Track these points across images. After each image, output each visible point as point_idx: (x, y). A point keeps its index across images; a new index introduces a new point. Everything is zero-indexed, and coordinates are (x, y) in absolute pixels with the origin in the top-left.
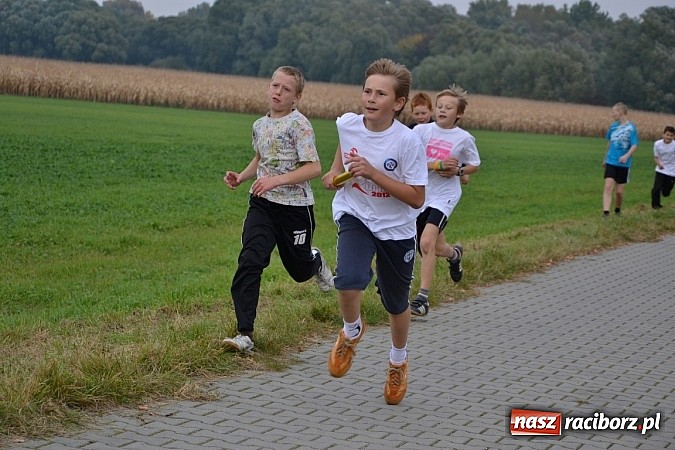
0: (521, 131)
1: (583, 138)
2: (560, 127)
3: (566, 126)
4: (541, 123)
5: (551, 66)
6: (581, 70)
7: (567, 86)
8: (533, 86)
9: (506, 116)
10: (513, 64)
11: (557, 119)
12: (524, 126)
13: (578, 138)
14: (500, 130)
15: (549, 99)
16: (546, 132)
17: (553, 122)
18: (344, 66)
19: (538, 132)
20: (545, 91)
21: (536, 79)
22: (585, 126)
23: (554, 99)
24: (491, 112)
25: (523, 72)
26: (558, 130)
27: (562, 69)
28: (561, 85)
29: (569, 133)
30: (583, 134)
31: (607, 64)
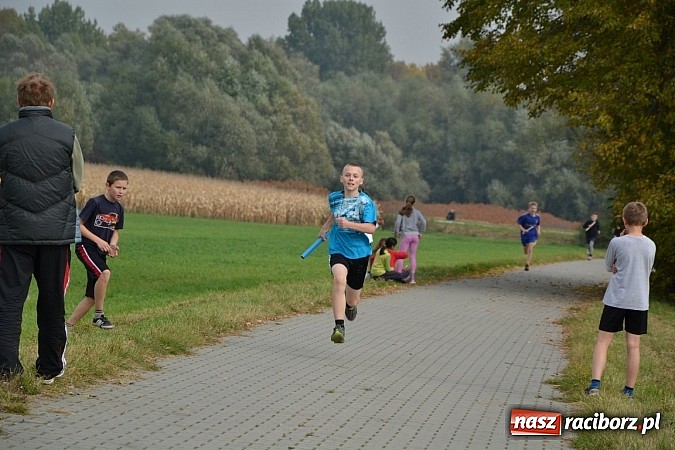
6: (72, 112)
31: (105, 102)
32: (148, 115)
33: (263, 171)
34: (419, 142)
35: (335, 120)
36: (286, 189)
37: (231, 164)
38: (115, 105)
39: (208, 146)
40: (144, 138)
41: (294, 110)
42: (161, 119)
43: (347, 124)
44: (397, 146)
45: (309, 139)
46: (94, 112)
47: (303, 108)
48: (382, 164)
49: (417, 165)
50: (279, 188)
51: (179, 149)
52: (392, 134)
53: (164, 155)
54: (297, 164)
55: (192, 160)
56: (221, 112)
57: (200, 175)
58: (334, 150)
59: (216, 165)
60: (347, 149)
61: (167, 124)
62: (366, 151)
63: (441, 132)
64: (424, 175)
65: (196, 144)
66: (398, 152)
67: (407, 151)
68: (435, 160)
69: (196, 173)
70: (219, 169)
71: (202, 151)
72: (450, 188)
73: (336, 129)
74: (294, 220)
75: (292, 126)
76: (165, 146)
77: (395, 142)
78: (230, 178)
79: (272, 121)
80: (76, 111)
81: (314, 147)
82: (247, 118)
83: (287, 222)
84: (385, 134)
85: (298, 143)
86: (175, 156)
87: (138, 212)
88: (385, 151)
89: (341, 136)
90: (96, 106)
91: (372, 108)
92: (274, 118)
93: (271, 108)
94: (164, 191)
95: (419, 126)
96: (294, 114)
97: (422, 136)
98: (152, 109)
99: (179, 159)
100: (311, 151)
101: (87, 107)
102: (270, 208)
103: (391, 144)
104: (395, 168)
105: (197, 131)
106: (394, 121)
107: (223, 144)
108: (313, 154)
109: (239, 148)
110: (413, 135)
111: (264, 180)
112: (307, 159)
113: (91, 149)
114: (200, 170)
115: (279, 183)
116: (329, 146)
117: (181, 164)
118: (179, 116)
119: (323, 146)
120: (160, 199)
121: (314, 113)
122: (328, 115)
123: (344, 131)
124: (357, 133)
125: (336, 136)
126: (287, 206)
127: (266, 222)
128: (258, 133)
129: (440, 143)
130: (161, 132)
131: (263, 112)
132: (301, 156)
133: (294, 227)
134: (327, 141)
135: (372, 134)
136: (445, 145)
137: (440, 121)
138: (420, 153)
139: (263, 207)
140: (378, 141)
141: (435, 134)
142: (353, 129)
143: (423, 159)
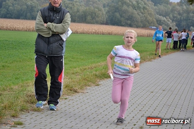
0: (84, 33)
1: (103, 35)
2: (96, 32)
3: (98, 32)
4: (90, 31)
5: (91, 13)
6: (101, 14)
7: (97, 19)
8: (86, 19)
9: (79, 29)
10: (79, 12)
11: (95, 30)
12: (85, 32)
13: (102, 35)
14: (77, 33)
15: (91, 23)
16: (91, 34)
17: (93, 31)
18: (24, 14)
19: (89, 34)
20: (90, 21)
21: (87, 17)
22: (104, 31)
23: (93, 23)
24: (74, 28)
25: (82, 15)
26: (95, 33)
27: (95, 14)
28: (95, 19)
29: (99, 34)
30: (103, 34)
31: (108, 12)
32: (117, 15)
33: (142, 25)
34: (175, 19)
35: (158, 14)
36: (147, 29)
37: (135, 24)
38: (110, 13)
39: (130, 20)
40: (116, 19)
41: (148, 12)
42: (120, 15)
43: (160, 15)
44: (171, 19)
45: (152, 18)
46: (106, 14)
47: (150, 12)
48: (168, 24)
49: (175, 23)
50: (145, 29)
51: (124, 22)
52: (169, 17)
53: (121, 23)
54: (149, 24)
55: (127, 24)
56: (133, 13)
57: (129, 27)
58: (157, 21)
59: (132, 25)
60: (160, 21)
61: (121, 16)
62: (164, 21)
63: (180, 16)
64: (177, 25)
65: (128, 20)
66: (171, 21)
67: (173, 21)
68: (179, 22)
69: (128, 27)
70: (133, 25)
71: (129, 22)
72: (182, 28)
73: (158, 16)
74: (149, 36)
75: (148, 16)
76: (121, 21)
77: (170, 19)
78: (135, 27)
79: (144, 15)
80: (102, 14)
81: (153, 20)
82: (139, 14)
83: (147, 37)
84: (168, 17)
85: (149, 19)
86: (123, 23)
87: (115, 35)
88: (168, 21)
89: (159, 18)
90: (107, 13)
91: (165, 12)
92: (145, 15)
93: (144, 13)
94: (120, 31)
95: (175, 15)
96: (148, 13)
97: (176, 17)
98: (118, 13)
99: (124, 24)
100: (152, 21)
101: (105, 13)
102: (143, 33)
103: (169, 19)
104: (170, 24)
105: (128, 18)
106: (170, 14)
107: (133, 20)
108: (153, 22)
109: (137, 21)
110: (174, 17)
111: (142, 27)
112: (151, 23)
113: (105, 22)
114: (128, 26)
115: (145, 28)
116: (156, 20)
117: (125, 24)
118: (124, 14)
119: (155, 20)
120: (120, 32)
121: (153, 13)
122: (156, 14)
123: (160, 17)
124: (162, 17)
125: (158, 18)
126: (147, 33)
127: (143, 36)
128: (140, 17)
129: (180, 19)
130: (120, 18)
131: (142, 13)
132: (150, 22)
133: (149, 37)
134: (156, 19)
135: (165, 17)
136: (181, 19)
137: (179, 14)
138: (176, 21)
139: (142, 33)
140: (167, 19)
141: (179, 17)
142: (161, 16)
143: (176, 22)
